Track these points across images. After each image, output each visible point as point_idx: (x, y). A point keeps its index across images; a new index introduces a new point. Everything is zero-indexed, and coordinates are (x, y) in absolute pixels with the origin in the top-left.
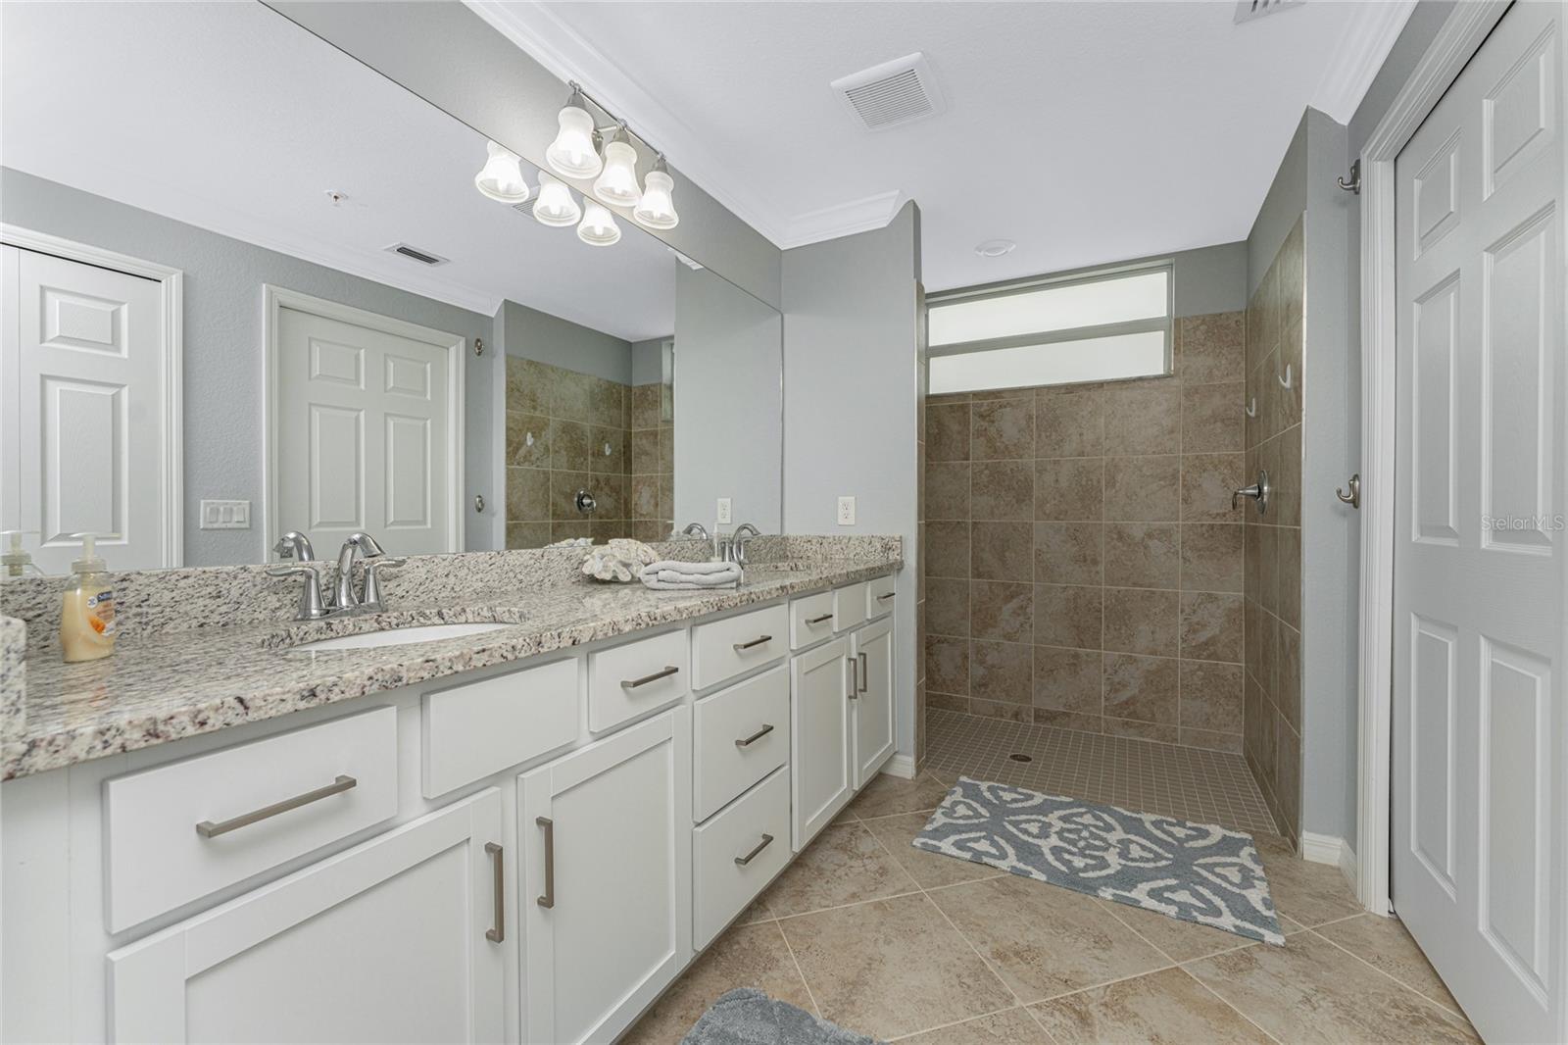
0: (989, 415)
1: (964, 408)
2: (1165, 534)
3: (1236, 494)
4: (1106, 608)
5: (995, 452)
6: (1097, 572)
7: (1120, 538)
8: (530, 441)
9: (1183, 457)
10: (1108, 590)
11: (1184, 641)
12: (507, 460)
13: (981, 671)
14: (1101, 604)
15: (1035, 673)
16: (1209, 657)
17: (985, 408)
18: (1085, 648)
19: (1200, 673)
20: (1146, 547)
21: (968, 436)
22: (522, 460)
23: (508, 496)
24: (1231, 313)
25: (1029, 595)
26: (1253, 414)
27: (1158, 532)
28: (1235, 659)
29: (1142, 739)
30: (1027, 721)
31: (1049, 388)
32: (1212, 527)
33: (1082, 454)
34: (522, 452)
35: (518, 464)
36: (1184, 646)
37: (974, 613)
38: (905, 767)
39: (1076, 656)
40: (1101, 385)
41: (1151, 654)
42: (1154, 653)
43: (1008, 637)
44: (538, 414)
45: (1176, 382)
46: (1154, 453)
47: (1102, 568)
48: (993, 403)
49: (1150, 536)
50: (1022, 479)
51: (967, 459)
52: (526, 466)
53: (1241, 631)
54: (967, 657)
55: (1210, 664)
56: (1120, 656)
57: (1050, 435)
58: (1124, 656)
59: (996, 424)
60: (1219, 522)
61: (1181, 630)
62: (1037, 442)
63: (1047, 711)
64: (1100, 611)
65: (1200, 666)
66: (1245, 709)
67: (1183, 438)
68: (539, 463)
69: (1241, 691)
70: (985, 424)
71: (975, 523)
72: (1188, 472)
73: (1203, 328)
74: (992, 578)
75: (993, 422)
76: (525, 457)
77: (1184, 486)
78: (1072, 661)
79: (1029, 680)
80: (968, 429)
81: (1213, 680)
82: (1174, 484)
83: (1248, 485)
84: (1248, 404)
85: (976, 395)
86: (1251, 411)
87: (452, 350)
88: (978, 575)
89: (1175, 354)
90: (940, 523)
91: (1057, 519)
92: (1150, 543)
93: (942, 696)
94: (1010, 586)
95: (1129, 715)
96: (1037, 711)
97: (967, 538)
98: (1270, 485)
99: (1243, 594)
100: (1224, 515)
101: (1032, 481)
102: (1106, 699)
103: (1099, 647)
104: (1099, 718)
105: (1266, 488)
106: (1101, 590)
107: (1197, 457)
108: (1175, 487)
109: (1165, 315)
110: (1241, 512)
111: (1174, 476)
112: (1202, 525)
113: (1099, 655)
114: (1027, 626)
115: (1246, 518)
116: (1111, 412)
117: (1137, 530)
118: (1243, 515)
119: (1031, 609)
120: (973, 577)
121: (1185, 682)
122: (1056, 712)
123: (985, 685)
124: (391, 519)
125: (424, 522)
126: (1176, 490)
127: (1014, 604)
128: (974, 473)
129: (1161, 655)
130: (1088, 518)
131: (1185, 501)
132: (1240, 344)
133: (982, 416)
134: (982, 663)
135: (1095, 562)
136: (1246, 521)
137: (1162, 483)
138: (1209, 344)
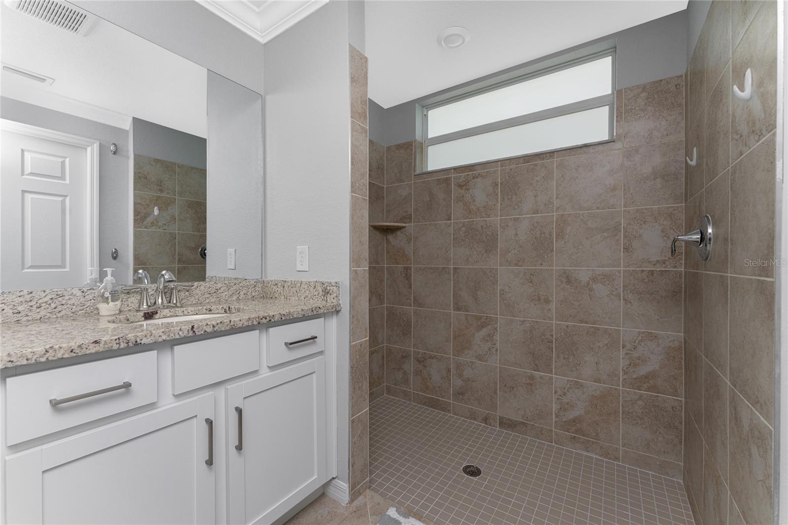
0: (465, 185)
1: (447, 181)
2: (607, 278)
3: (675, 241)
4: (556, 340)
5: (470, 213)
6: (549, 310)
7: (569, 282)
8: (156, 211)
9: (625, 211)
10: (558, 324)
11: (625, 373)
12: (134, 225)
13: (459, 383)
14: (552, 336)
15: (500, 388)
16: (648, 390)
17: (463, 179)
18: (539, 371)
19: (640, 403)
20: (591, 290)
21: (450, 201)
22: (149, 225)
23: (135, 249)
24: (671, 78)
25: (495, 326)
26: (693, 163)
27: (602, 277)
28: (675, 393)
29: (587, 454)
30: (494, 426)
31: (510, 160)
32: (652, 272)
33: (536, 212)
34: (149, 220)
35: (146, 227)
36: (624, 377)
37: (455, 338)
38: (341, 491)
39: (532, 377)
40: (552, 153)
41: (595, 381)
42: (598, 380)
43: (480, 358)
44: (164, 195)
45: (618, 145)
46: (598, 208)
47: (553, 306)
48: (468, 175)
49: (594, 279)
50: (490, 234)
51: (450, 219)
52: (153, 229)
53: (680, 368)
54: (449, 371)
55: (651, 395)
56: (568, 381)
57: (512, 198)
58: (572, 381)
59: (471, 191)
60: (659, 268)
61: (622, 363)
62: (501, 204)
63: (509, 419)
64: (552, 342)
65: (641, 396)
66: (685, 440)
67: (624, 195)
68: (165, 227)
69: (681, 423)
70: (462, 192)
71: (455, 268)
72: (629, 224)
73: (644, 95)
74: (467, 311)
75: (468, 190)
76: (152, 223)
77: (625, 237)
78: (528, 381)
79: (496, 393)
80: (451, 197)
81: (653, 409)
82: (616, 235)
83: (689, 230)
84: (688, 154)
85: (456, 169)
86: (691, 160)
87: (89, 149)
88: (458, 308)
89: (617, 121)
90: (431, 268)
91: (516, 265)
92: (595, 286)
93: (433, 398)
94: (481, 318)
95: (576, 432)
96: (501, 418)
97: (450, 280)
98: (715, 226)
99: (682, 334)
100: (664, 262)
101: (497, 235)
102: (557, 416)
103: (551, 372)
104: (551, 430)
105: (710, 231)
106: (552, 324)
107: (638, 211)
108: (617, 237)
109: (610, 92)
110: (681, 259)
111: (617, 229)
112: (643, 271)
113: (551, 378)
114: (494, 350)
115: (685, 264)
116: (561, 175)
117: (583, 275)
118: (683, 262)
119: (497, 337)
120: (454, 310)
121: (627, 409)
122: (516, 421)
123: (462, 394)
124: (29, 263)
125: (63, 266)
126: (618, 240)
127: (484, 332)
128: (455, 230)
129: (604, 383)
130: (542, 264)
131: (626, 249)
132: (680, 105)
133: (460, 186)
134: (460, 376)
135: (547, 301)
136: (685, 268)
137: (605, 234)
138: (649, 108)
